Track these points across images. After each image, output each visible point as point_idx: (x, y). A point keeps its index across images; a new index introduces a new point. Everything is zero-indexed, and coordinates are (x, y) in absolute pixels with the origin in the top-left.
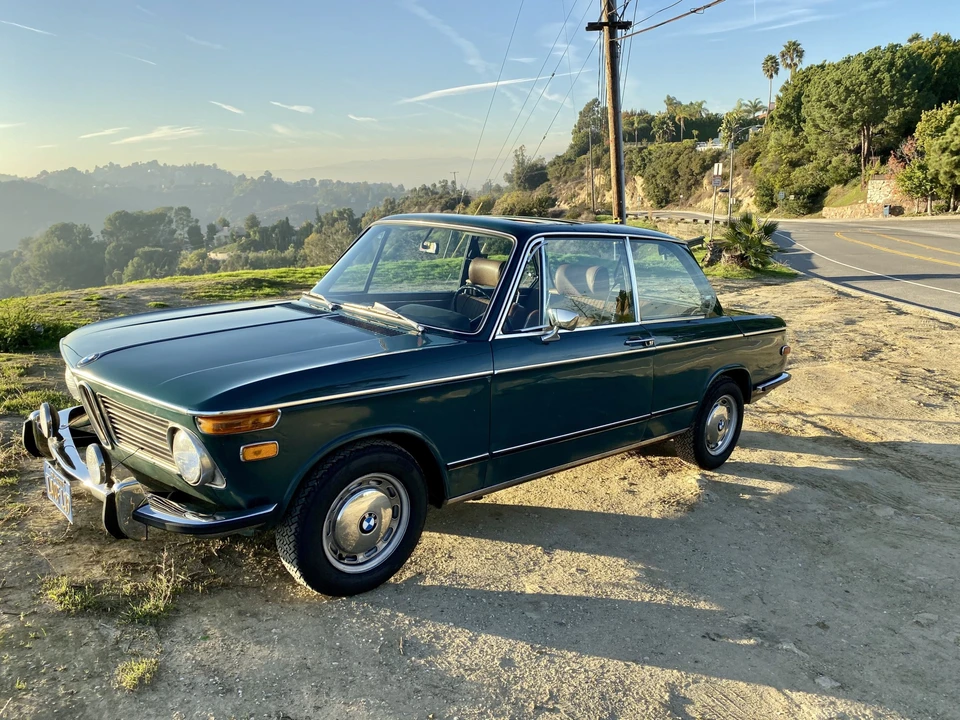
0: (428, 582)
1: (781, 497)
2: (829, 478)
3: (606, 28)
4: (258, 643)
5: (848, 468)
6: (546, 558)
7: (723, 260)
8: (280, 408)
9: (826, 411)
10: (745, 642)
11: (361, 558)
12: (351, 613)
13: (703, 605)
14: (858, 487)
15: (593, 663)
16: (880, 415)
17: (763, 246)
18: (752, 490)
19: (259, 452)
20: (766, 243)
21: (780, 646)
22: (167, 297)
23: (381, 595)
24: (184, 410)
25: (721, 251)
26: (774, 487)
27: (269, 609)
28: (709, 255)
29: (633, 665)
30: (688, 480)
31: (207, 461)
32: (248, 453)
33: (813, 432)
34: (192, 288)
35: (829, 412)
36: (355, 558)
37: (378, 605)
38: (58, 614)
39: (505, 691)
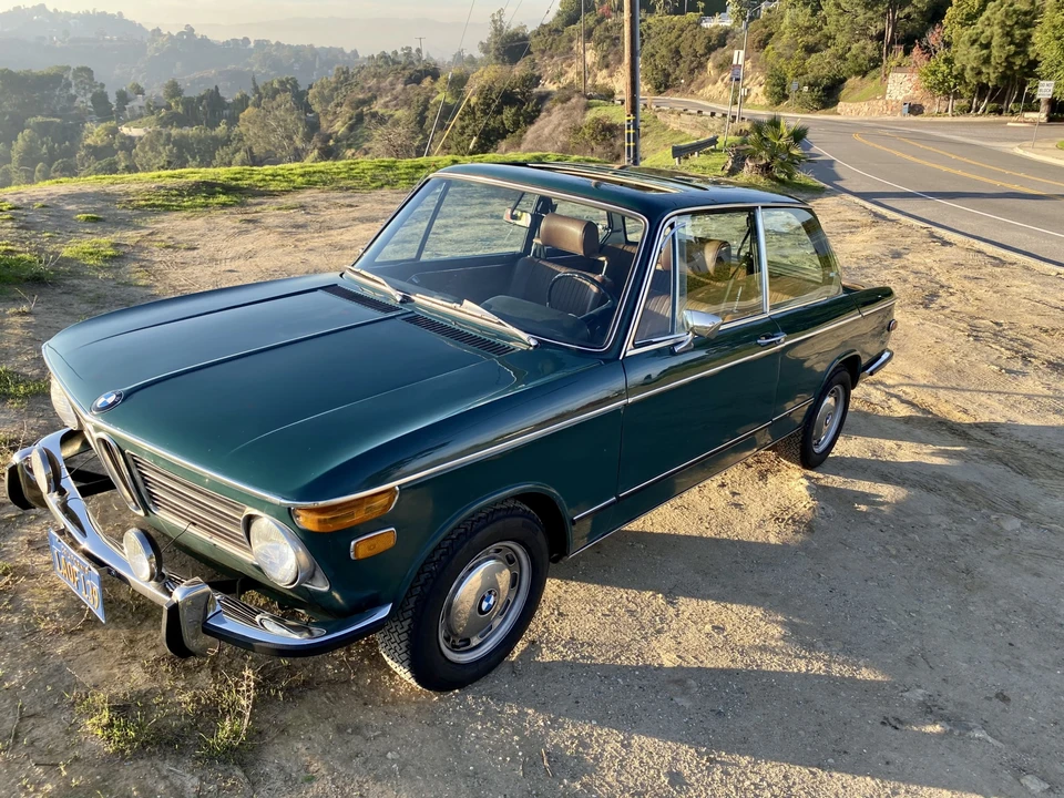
0: (546, 655)
1: (899, 507)
2: (940, 477)
5: (954, 462)
6: (671, 611)
7: (745, 169)
8: (399, 486)
9: (907, 381)
10: (930, 729)
11: (475, 641)
12: (471, 713)
14: (971, 488)
15: (773, 772)
16: (964, 384)
17: (791, 155)
18: (865, 498)
19: (374, 546)
20: (795, 152)
21: (971, 734)
22: (98, 206)
24: (277, 500)
25: (744, 159)
26: (887, 492)
28: (730, 163)
30: (793, 485)
31: (304, 557)
32: (360, 548)
33: (902, 411)
34: (127, 194)
35: (911, 382)
36: (468, 641)
37: (501, 698)
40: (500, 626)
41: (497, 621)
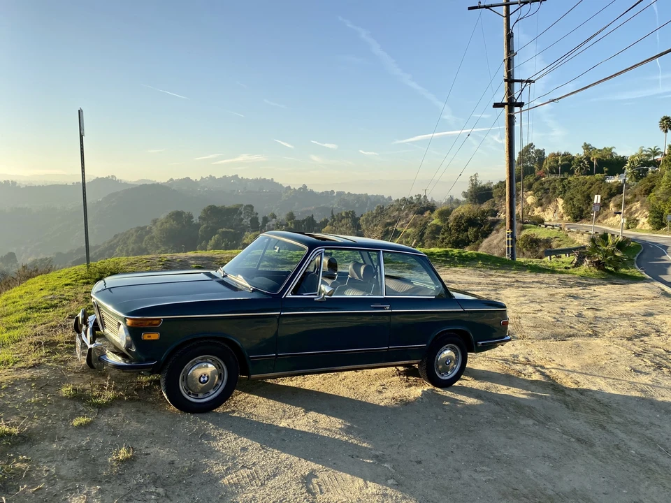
0: (235, 414)
1: (470, 407)
2: (513, 401)
3: (506, 106)
4: (138, 422)
5: (532, 398)
6: (303, 414)
7: (585, 264)
8: (163, 319)
10: (368, 461)
11: (200, 395)
12: (188, 420)
13: (365, 445)
14: (527, 408)
15: (284, 456)
17: (616, 256)
19: (150, 337)
20: (617, 254)
21: (383, 465)
22: (205, 262)
23: (209, 416)
24: (122, 315)
25: (584, 257)
26: (470, 401)
27: (152, 412)
28: (576, 260)
29: (303, 460)
31: (129, 338)
32: (145, 336)
33: (536, 377)
34: (222, 258)
35: (561, 368)
36: (197, 395)
37: (204, 419)
38: (62, 398)
39: (234, 458)
40: (213, 394)
41: (212, 392)
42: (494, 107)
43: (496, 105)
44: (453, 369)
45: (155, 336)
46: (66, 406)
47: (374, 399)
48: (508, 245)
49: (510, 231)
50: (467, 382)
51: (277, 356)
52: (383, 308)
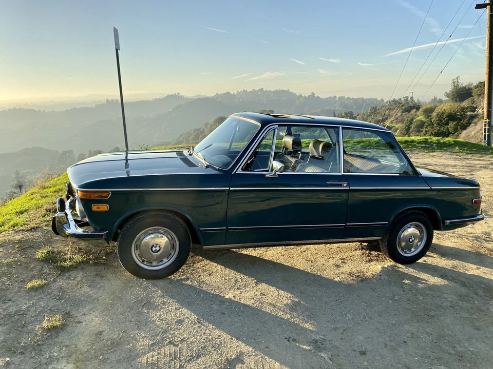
0: (189, 282)
3: (488, 7)
4: (90, 286)
6: (254, 285)
8: (111, 191)
10: (305, 347)
11: (154, 263)
13: (307, 326)
18: (410, 277)
21: (319, 354)
24: (75, 187)
26: (434, 280)
29: (235, 340)
31: (83, 209)
32: (95, 208)
36: (151, 263)
37: (154, 285)
40: (167, 262)
41: (165, 260)
42: (476, 8)
43: (479, 6)
44: (417, 247)
45: (105, 208)
46: (34, 267)
47: (330, 273)
48: (485, 132)
49: (487, 120)
50: (432, 259)
51: (227, 229)
52: (340, 185)
